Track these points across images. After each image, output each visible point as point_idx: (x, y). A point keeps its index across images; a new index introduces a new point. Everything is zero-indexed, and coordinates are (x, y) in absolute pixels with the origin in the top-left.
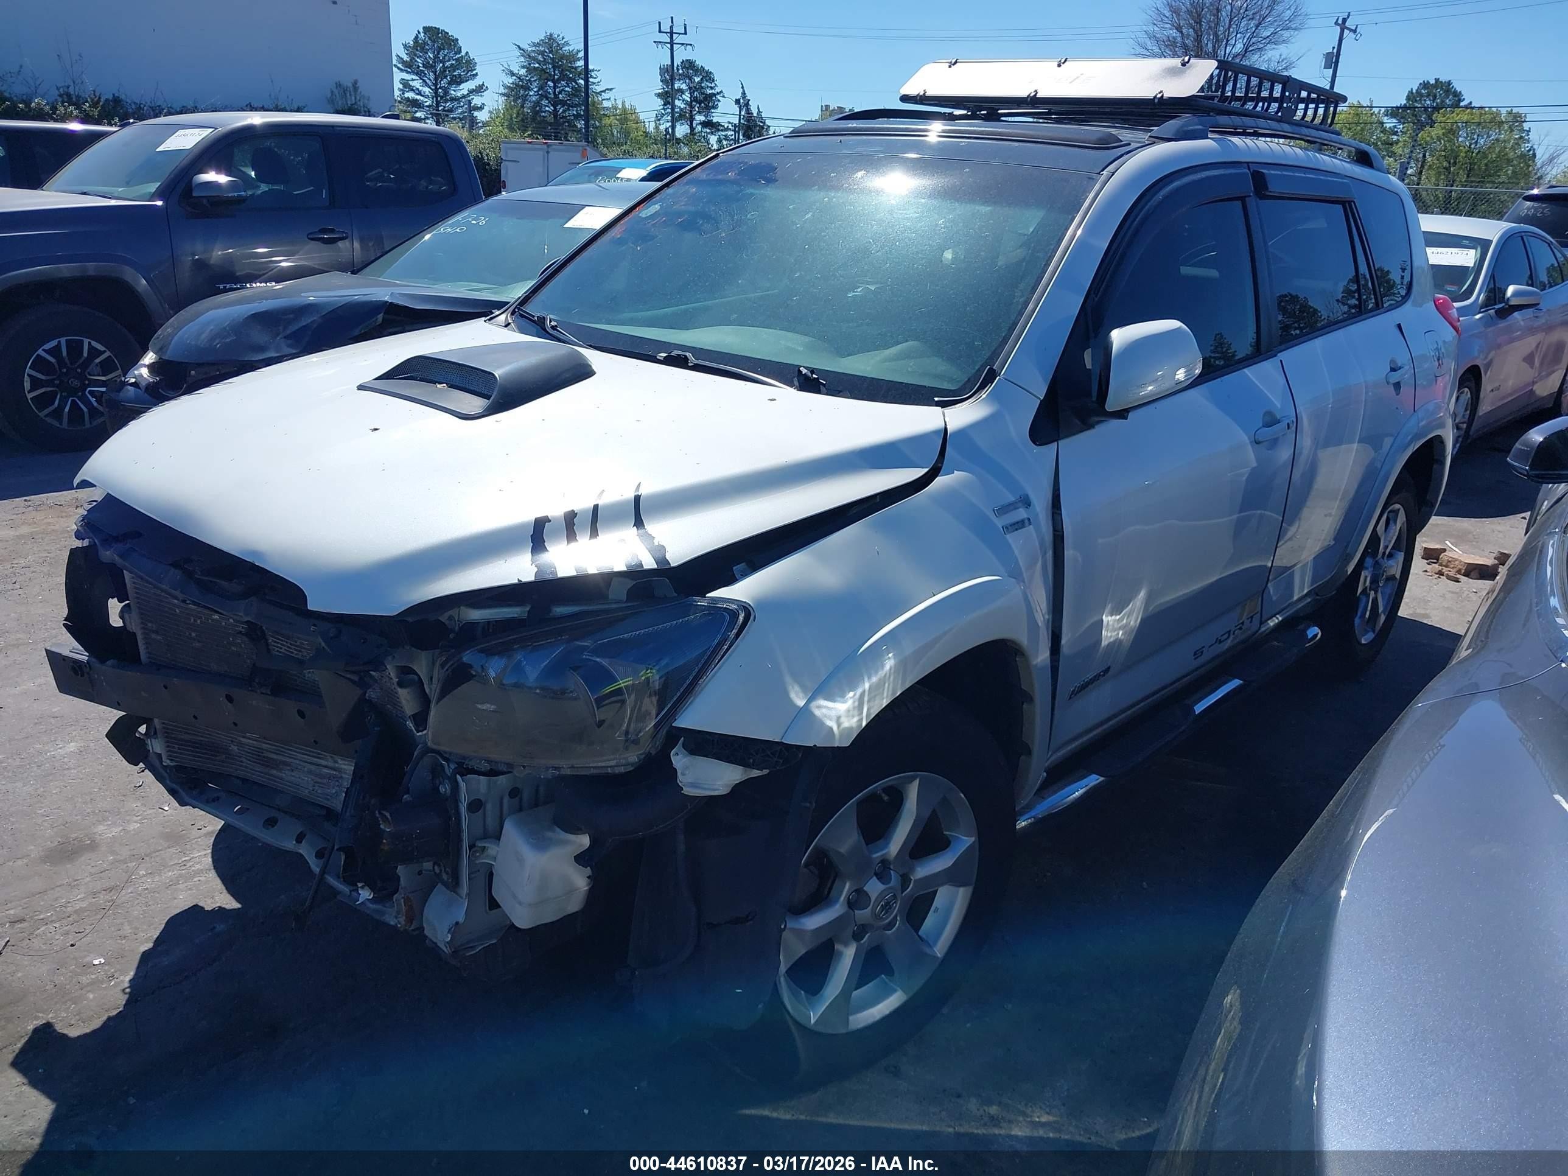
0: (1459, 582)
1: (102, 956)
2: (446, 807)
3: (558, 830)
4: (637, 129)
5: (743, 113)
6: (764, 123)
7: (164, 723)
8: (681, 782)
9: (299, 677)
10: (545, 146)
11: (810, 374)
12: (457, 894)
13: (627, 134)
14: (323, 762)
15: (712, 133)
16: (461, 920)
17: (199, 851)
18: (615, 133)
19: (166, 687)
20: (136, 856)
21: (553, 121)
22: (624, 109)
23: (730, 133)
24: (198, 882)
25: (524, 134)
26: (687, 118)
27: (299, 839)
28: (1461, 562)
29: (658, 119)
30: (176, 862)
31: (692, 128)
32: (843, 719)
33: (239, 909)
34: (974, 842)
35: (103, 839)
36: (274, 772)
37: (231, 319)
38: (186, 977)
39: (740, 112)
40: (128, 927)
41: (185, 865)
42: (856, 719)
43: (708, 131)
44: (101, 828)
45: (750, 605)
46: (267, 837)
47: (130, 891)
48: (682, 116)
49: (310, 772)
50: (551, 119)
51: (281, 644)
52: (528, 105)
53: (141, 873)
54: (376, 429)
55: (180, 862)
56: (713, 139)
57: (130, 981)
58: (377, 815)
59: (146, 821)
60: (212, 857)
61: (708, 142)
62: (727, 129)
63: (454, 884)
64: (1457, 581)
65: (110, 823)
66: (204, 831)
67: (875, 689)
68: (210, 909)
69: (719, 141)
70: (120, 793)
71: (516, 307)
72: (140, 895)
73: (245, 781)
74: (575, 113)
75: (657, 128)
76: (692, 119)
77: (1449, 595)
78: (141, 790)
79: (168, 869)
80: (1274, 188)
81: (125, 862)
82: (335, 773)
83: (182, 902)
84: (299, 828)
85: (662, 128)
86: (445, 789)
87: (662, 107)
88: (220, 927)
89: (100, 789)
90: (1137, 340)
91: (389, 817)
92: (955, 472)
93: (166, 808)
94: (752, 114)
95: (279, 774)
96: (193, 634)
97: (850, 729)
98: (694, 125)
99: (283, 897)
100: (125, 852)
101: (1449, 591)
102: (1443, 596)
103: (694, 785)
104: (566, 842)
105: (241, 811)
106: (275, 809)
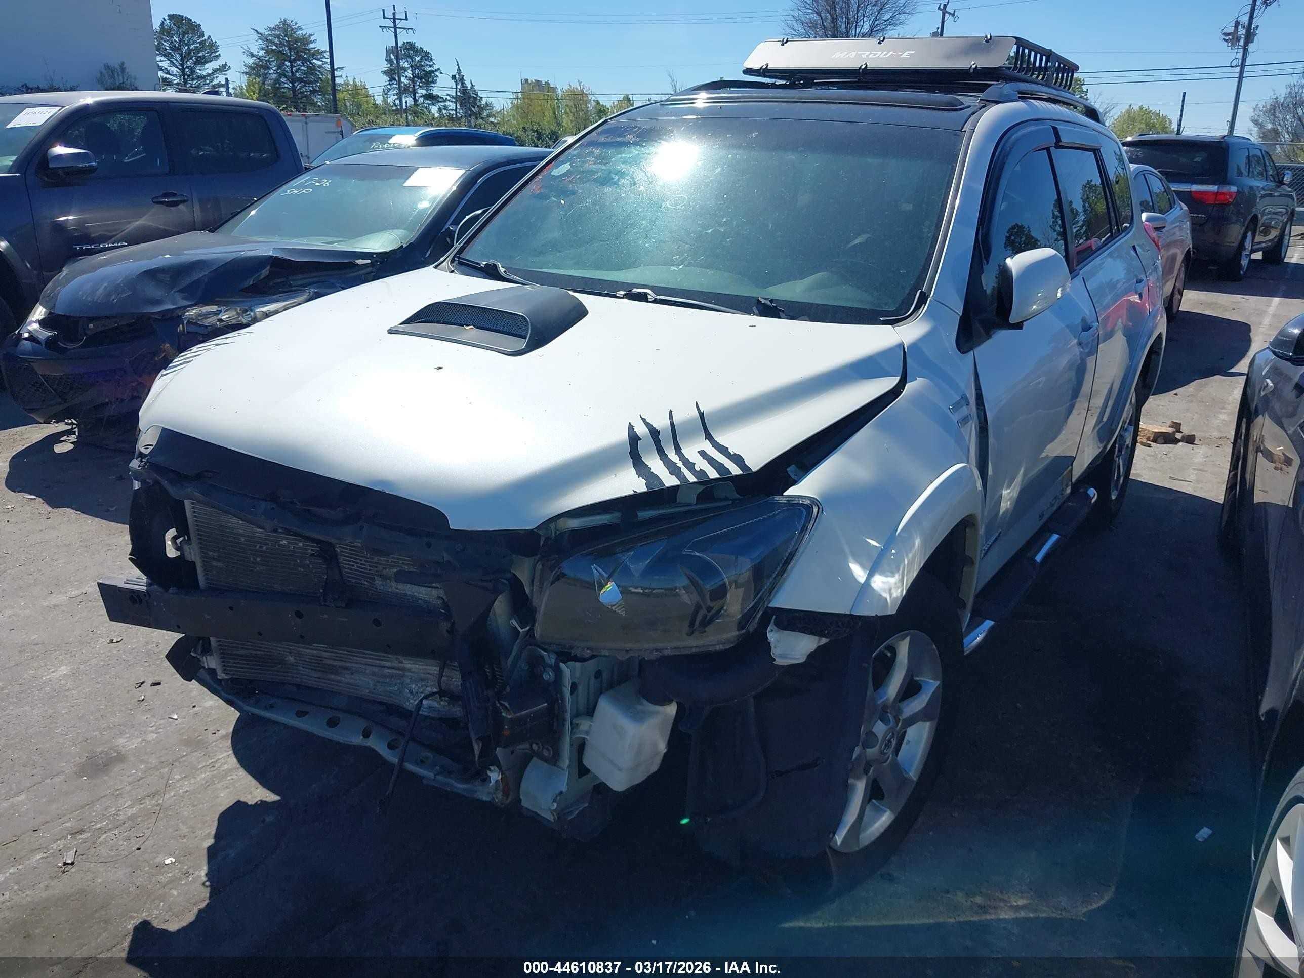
0: (1150, 447)
1: (171, 856)
2: (552, 692)
3: (645, 702)
4: (367, 102)
5: (459, 87)
6: (477, 95)
7: (220, 641)
8: (773, 654)
9: (370, 590)
10: (304, 118)
11: (769, 303)
12: (560, 768)
13: (359, 106)
14: (387, 664)
15: (433, 104)
16: (564, 789)
17: (221, 753)
18: (348, 105)
19: (231, 609)
20: (165, 763)
21: (292, 96)
22: (355, 85)
23: (448, 103)
24: (231, 781)
25: (279, 107)
26: (410, 92)
27: (366, 734)
28: (1149, 431)
29: (385, 93)
30: (204, 764)
31: (415, 100)
32: (893, 591)
33: (279, 800)
34: (939, 685)
35: (128, 751)
36: (333, 677)
37: (124, 276)
38: (255, 865)
39: (456, 86)
40: (185, 828)
41: (213, 767)
42: (900, 590)
43: (430, 102)
44: (121, 741)
45: (817, 500)
46: (333, 734)
47: (172, 794)
48: (406, 90)
49: (374, 674)
50: (290, 94)
51: (354, 562)
52: (268, 82)
53: (176, 777)
54: (440, 368)
55: (208, 764)
56: (434, 109)
57: (206, 875)
58: (498, 705)
59: (161, 730)
60: (236, 756)
61: (430, 111)
62: (446, 100)
63: (554, 760)
64: (1149, 446)
65: (128, 735)
66: (218, 734)
67: (911, 562)
68: (253, 803)
69: (440, 110)
70: (126, 708)
71: (455, 256)
72: (183, 797)
73: (298, 686)
74: (311, 89)
75: (385, 101)
76: (414, 92)
77: (1148, 458)
78: (144, 704)
79: (200, 771)
80: (1065, 140)
81: (156, 769)
82: (397, 672)
83: (225, 801)
84: (363, 724)
85: (390, 100)
86: (549, 676)
87: (388, 83)
88: (269, 819)
89: (106, 706)
90: (1031, 265)
91: (507, 705)
92: (918, 378)
93: (175, 717)
94: (467, 87)
95: (339, 678)
96: (258, 560)
97: (897, 598)
98: (417, 98)
99: (314, 786)
100: (154, 761)
101: (1148, 455)
102: (1144, 459)
103: (783, 656)
104: (656, 713)
105: (300, 714)
106: (335, 709)
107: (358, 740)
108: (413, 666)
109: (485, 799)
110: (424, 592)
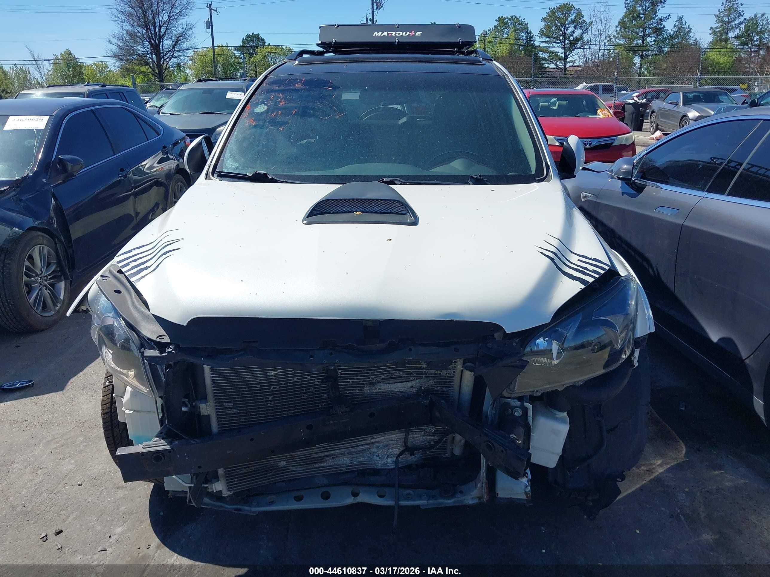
7: (226, 469)
8: (635, 363)
14: (362, 443)
27: (355, 495)
36: (320, 465)
46: (330, 504)
49: (351, 453)
82: (369, 446)
84: (349, 489)
86: (518, 413)
95: (324, 464)
96: (271, 398)
105: (299, 499)
106: (322, 487)
107: (350, 500)
108: (381, 439)
109: (471, 502)
110: (400, 386)
